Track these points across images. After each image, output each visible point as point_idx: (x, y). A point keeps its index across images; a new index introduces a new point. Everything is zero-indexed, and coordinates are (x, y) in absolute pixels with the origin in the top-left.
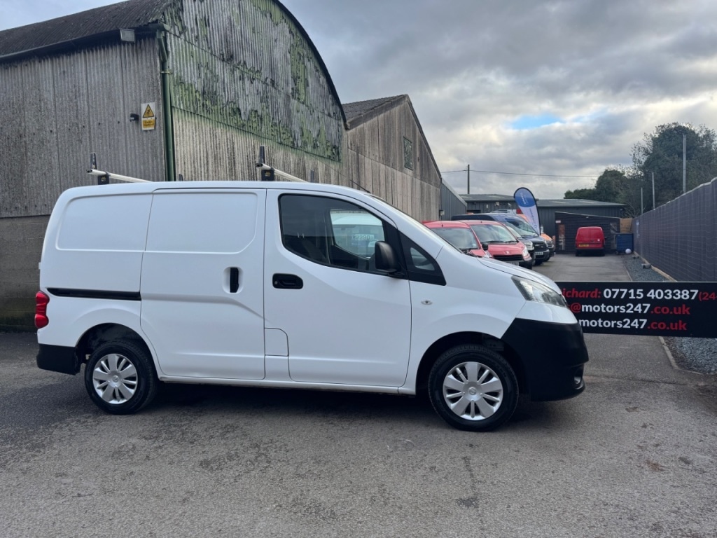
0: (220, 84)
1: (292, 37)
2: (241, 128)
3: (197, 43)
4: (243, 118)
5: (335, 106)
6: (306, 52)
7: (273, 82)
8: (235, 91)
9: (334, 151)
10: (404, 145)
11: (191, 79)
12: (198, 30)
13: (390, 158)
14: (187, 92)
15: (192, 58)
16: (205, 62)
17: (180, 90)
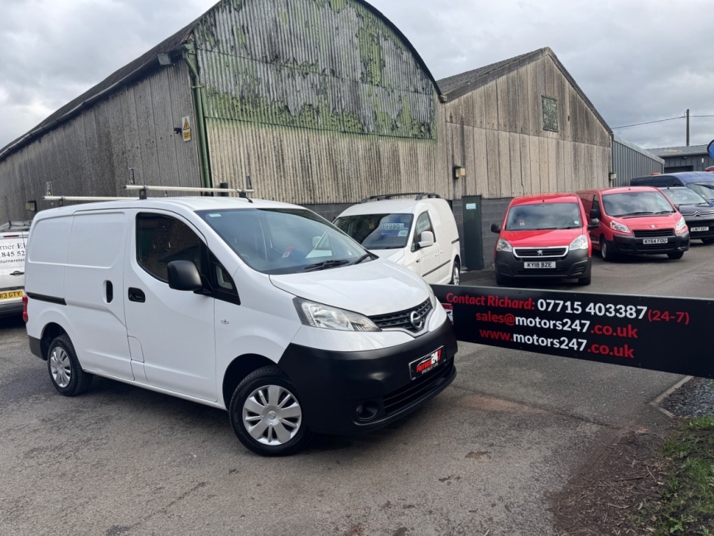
0: (262, 87)
1: (361, 20)
2: (291, 125)
3: (233, 53)
4: (293, 114)
5: (425, 81)
6: (382, 29)
7: (333, 72)
8: (283, 90)
9: (423, 129)
10: (543, 105)
11: (227, 88)
12: (234, 40)
13: (518, 123)
14: (222, 101)
15: (227, 68)
16: (243, 68)
17: (214, 100)
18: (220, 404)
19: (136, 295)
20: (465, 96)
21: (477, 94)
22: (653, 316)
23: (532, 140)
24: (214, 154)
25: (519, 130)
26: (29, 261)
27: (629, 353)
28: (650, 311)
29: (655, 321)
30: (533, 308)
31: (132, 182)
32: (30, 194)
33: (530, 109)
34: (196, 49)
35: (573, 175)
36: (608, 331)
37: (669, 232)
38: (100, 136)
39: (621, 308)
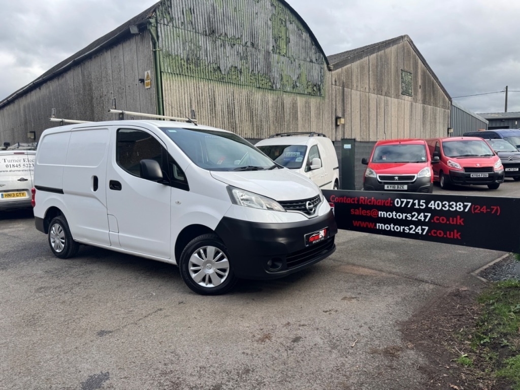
0: (203, 52)
1: (274, 9)
2: (221, 80)
3: (183, 27)
4: (223, 73)
5: (318, 54)
6: (288, 16)
7: (253, 45)
8: (216, 55)
9: (315, 89)
10: (402, 76)
11: (177, 52)
12: (184, 18)
13: (383, 88)
14: (174, 61)
15: (178, 38)
16: (190, 38)
17: (168, 60)
18: (173, 260)
19: (115, 185)
20: (346, 67)
21: (355, 65)
22: (475, 209)
23: (393, 101)
24: (167, 98)
25: (384, 93)
26: (38, 164)
27: (457, 235)
28: (473, 206)
29: (476, 213)
30: (391, 205)
31: (114, 107)
32: (31, 126)
33: (392, 79)
34: (157, 22)
35: (422, 128)
36: (443, 220)
37: (490, 169)
38: (84, 85)
39: (453, 204)
